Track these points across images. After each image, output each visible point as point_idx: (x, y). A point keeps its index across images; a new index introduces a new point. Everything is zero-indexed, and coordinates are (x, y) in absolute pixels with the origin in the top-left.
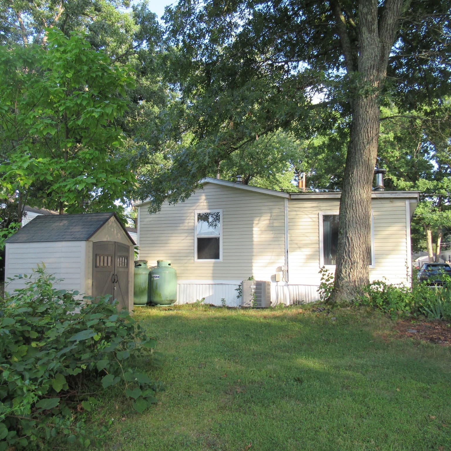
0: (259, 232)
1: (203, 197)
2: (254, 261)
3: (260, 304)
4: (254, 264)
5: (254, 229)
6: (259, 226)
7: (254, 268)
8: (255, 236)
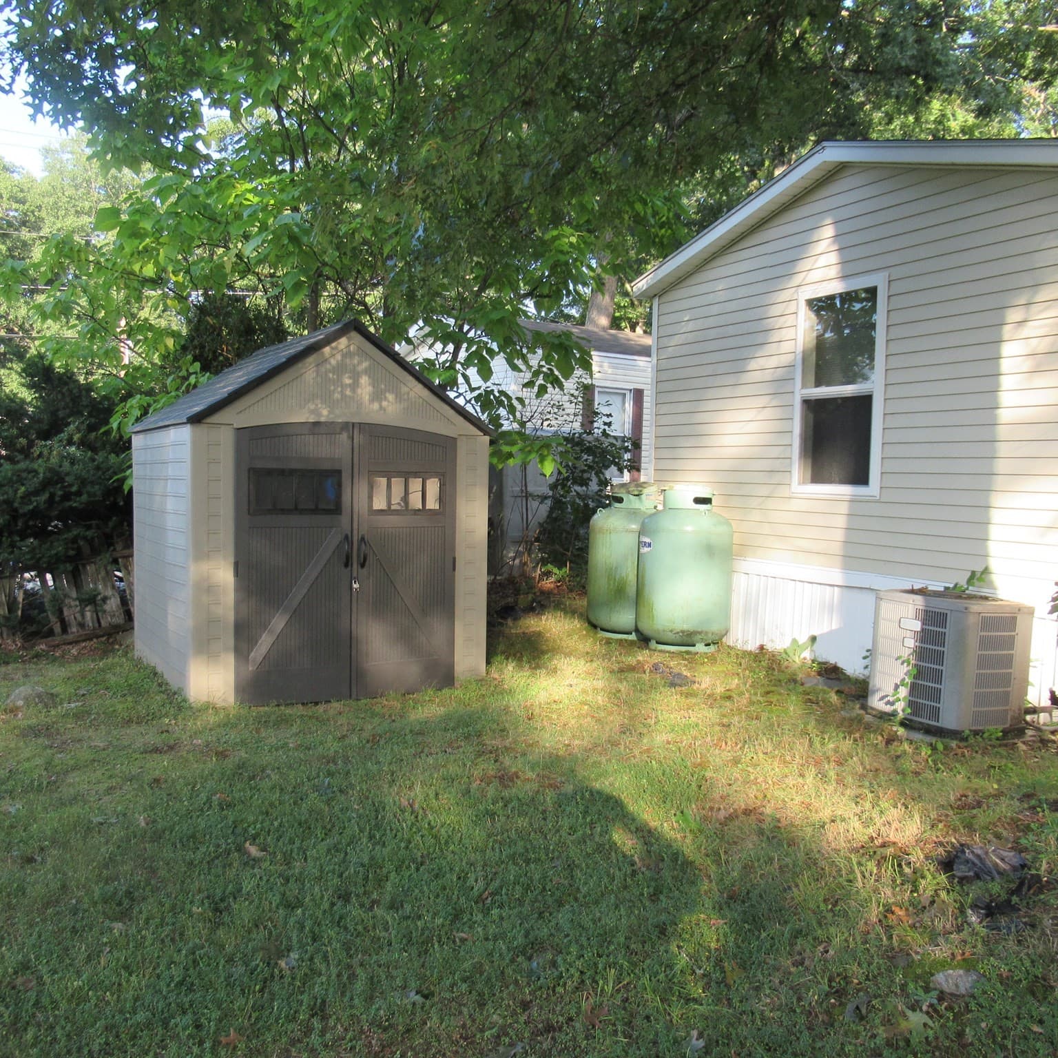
0: (1027, 365)
1: (828, 232)
2: (997, 500)
3: (935, 713)
4: (996, 516)
5: (1007, 349)
6: (1029, 330)
7: (994, 532)
8: (1006, 382)
